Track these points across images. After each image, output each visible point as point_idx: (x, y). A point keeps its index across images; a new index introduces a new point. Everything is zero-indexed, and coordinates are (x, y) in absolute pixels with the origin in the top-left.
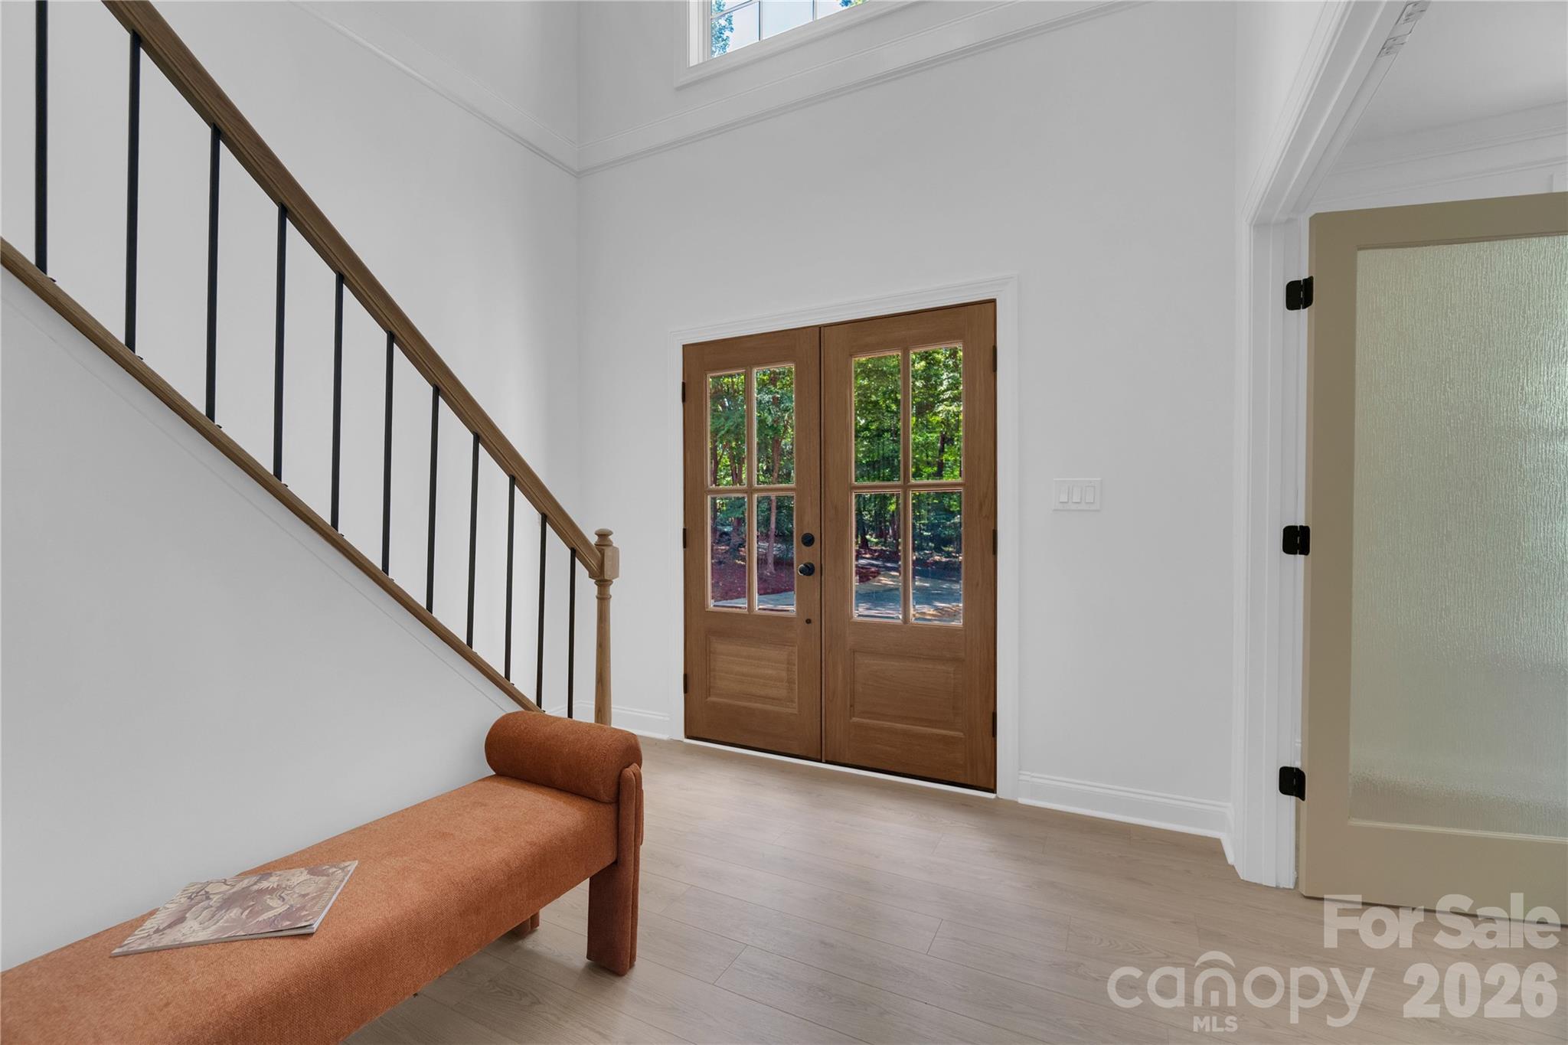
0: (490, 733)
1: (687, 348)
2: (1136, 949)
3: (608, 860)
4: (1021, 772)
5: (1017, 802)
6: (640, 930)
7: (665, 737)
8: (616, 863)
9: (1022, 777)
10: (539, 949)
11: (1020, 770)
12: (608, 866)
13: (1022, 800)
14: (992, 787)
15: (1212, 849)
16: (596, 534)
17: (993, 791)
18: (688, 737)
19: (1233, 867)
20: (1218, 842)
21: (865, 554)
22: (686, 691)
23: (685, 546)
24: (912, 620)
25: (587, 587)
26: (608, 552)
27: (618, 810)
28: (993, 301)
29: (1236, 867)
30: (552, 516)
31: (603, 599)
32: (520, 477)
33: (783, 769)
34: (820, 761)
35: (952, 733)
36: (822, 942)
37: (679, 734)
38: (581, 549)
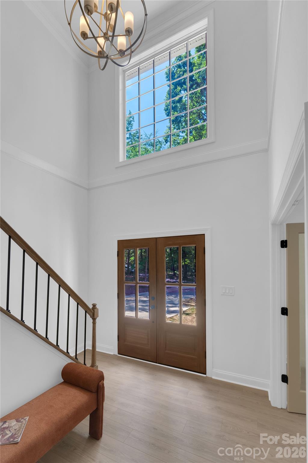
0: (63, 370)
1: (118, 241)
2: (240, 430)
3: (95, 408)
4: (213, 369)
5: (212, 378)
6: (104, 424)
7: (112, 354)
8: (97, 408)
9: (213, 371)
10: (76, 431)
11: (213, 368)
12: (95, 410)
13: (213, 377)
14: (205, 373)
15: (264, 395)
16: (92, 305)
17: (205, 374)
18: (119, 354)
19: (270, 401)
20: (267, 392)
21: (175, 277)
22: (118, 340)
23: (118, 298)
24: (183, 323)
25: (90, 320)
26: (96, 310)
27: (98, 394)
28: (204, 234)
29: (271, 402)
30: (80, 302)
31: (94, 323)
32: (71, 293)
33: (146, 366)
34: (157, 363)
35: (194, 357)
36: (154, 428)
37: (116, 353)
38: (88, 311)
